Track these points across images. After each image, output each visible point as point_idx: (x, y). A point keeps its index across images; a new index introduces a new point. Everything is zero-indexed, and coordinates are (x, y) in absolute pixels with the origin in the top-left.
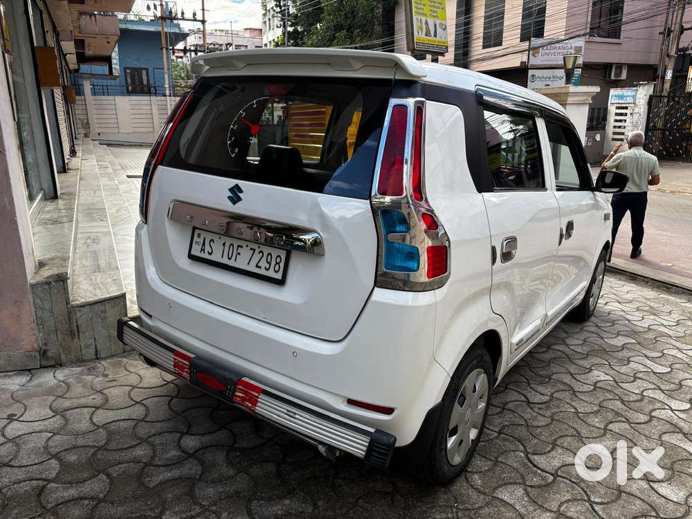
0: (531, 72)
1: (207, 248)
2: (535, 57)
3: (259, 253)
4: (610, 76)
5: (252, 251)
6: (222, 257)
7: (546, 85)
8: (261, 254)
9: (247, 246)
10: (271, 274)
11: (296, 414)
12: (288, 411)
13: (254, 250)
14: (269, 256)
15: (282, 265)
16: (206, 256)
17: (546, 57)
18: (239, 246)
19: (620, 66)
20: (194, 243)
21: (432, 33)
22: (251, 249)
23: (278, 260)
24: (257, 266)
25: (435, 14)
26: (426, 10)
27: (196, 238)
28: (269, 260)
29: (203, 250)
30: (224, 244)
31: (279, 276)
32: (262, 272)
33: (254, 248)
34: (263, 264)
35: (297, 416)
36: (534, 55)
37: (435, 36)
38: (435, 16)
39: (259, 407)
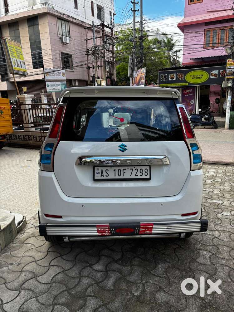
0: (47, 83)
1: (105, 174)
2: (47, 76)
3: (135, 170)
4: (72, 84)
5: (132, 170)
6: (115, 176)
7: (54, 88)
8: (136, 170)
9: (128, 168)
10: (144, 177)
11: (171, 227)
12: (167, 227)
13: (132, 169)
14: (141, 170)
15: (149, 172)
16: (105, 178)
17: (51, 76)
18: (123, 169)
19: (75, 80)
20: (95, 173)
21: (20, 66)
22: (131, 169)
23: (146, 171)
24: (136, 175)
25: (19, 57)
26: (15, 54)
27: (96, 171)
28: (141, 172)
29: (102, 175)
30: (115, 170)
31: (148, 177)
32: (139, 177)
33: (132, 168)
34: (139, 174)
35: (172, 227)
36: (46, 75)
37: (21, 67)
38: (19, 58)
39: (153, 231)
